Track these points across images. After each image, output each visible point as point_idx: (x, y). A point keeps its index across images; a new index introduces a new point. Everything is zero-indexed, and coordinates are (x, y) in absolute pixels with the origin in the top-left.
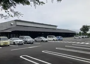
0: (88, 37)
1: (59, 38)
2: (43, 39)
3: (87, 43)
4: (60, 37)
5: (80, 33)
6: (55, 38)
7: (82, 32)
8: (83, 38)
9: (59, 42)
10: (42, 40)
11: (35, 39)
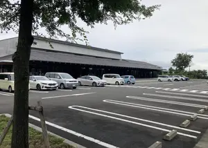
0: (186, 80)
1: (129, 79)
2: (96, 79)
3: (184, 90)
4: (130, 76)
5: (171, 70)
6: (120, 79)
7: (174, 68)
8: (176, 80)
9: (127, 86)
10: (94, 82)
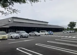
0: (75, 32)
1: (50, 33)
2: (37, 33)
3: (74, 37)
4: (51, 31)
6: (47, 33)
7: (69, 27)
8: (70, 32)
9: (50, 36)
11: (30, 33)
